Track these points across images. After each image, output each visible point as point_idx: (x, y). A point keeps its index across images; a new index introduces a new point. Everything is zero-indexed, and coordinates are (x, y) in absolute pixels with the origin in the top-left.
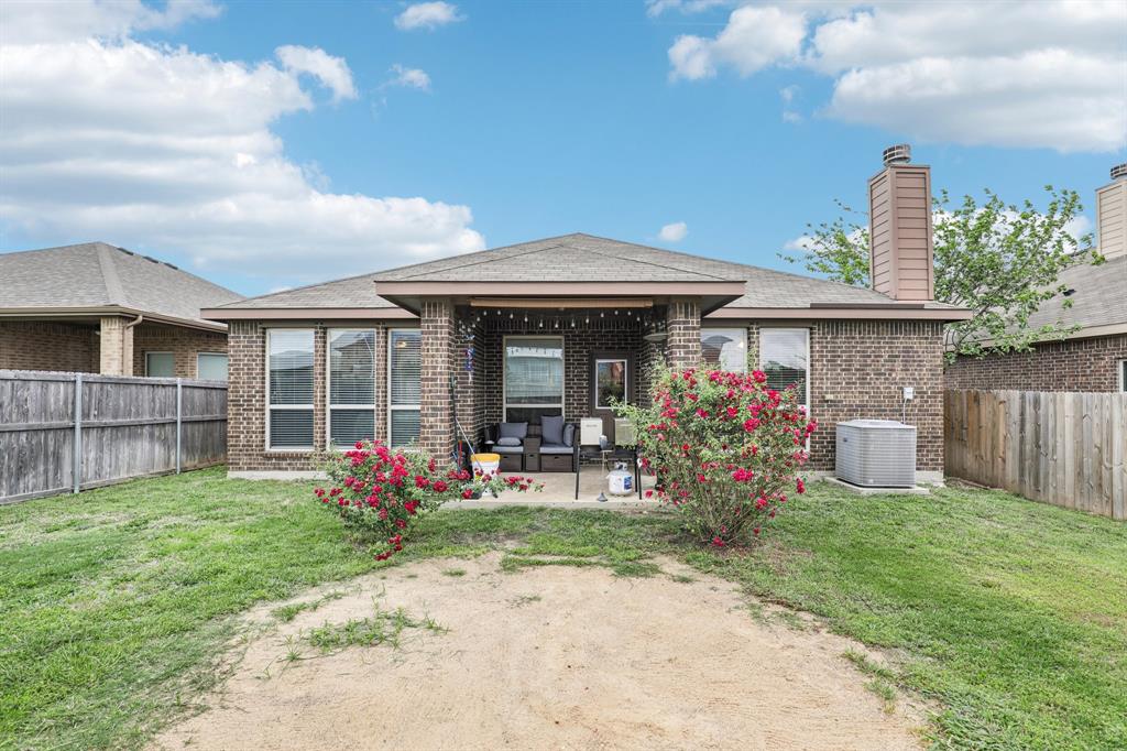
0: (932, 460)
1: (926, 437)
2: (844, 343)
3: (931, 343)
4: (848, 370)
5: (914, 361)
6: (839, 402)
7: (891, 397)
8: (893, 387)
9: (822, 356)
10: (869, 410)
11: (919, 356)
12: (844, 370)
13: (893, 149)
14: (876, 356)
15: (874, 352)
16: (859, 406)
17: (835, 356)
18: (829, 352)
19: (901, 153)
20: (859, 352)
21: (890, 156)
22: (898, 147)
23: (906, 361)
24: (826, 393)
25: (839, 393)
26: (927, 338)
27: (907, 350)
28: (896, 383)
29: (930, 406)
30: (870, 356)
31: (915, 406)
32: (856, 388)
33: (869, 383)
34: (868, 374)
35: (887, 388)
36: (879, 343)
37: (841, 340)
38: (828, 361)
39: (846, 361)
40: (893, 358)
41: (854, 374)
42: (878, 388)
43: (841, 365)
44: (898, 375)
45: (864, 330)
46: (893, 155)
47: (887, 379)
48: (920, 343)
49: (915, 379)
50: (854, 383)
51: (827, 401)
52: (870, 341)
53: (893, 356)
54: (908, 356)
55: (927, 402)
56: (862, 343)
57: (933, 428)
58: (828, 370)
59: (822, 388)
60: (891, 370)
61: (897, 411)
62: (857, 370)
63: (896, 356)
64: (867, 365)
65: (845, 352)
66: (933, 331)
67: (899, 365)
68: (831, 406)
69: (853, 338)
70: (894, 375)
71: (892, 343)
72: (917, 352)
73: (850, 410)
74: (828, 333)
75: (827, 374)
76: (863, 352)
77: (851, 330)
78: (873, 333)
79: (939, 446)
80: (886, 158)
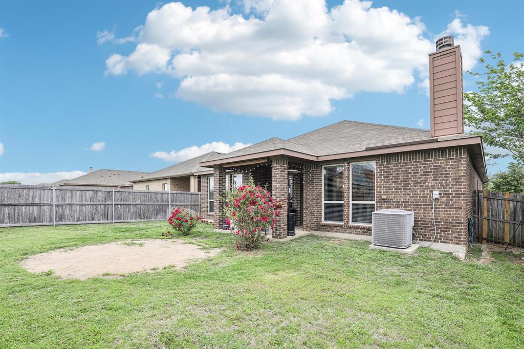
0: (456, 237)
1: (450, 223)
2: (394, 166)
3: (455, 162)
4: (397, 182)
5: (442, 174)
6: (391, 199)
7: (425, 197)
8: (426, 191)
9: (381, 175)
10: (410, 205)
11: (446, 171)
12: (394, 182)
13: (442, 39)
14: (414, 173)
15: (413, 170)
16: (403, 202)
17: (389, 174)
18: (385, 172)
19: (447, 41)
20: (403, 171)
21: (439, 44)
22: (445, 38)
23: (436, 174)
24: (383, 195)
25: (391, 194)
26: (452, 159)
27: (436, 168)
28: (428, 189)
29: (455, 202)
30: (410, 173)
31: (443, 202)
32: (401, 192)
33: (410, 189)
34: (409, 184)
35: (422, 191)
36: (417, 165)
37: (393, 165)
38: (384, 177)
39: (395, 177)
40: (426, 173)
41: (401, 184)
42: (416, 192)
43: (392, 179)
44: (430, 183)
45: (407, 158)
46: (442, 43)
47: (422, 186)
48: (447, 162)
49: (443, 185)
50: (400, 189)
51: (384, 199)
52: (411, 164)
53: (426, 172)
54: (438, 172)
55: (452, 200)
56: (405, 166)
57: (457, 217)
58: (384, 182)
59: (381, 192)
60: (425, 181)
61: (429, 205)
62: (402, 181)
63: (429, 172)
64: (408, 179)
65: (394, 172)
66: (457, 154)
67: (430, 177)
68: (386, 202)
69: (400, 163)
70: (427, 184)
71: (425, 164)
72: (444, 168)
73: (397, 204)
74: (384, 162)
75: (384, 184)
76: (406, 171)
77: (398, 159)
78: (413, 159)
79: (462, 229)
80: (437, 46)
